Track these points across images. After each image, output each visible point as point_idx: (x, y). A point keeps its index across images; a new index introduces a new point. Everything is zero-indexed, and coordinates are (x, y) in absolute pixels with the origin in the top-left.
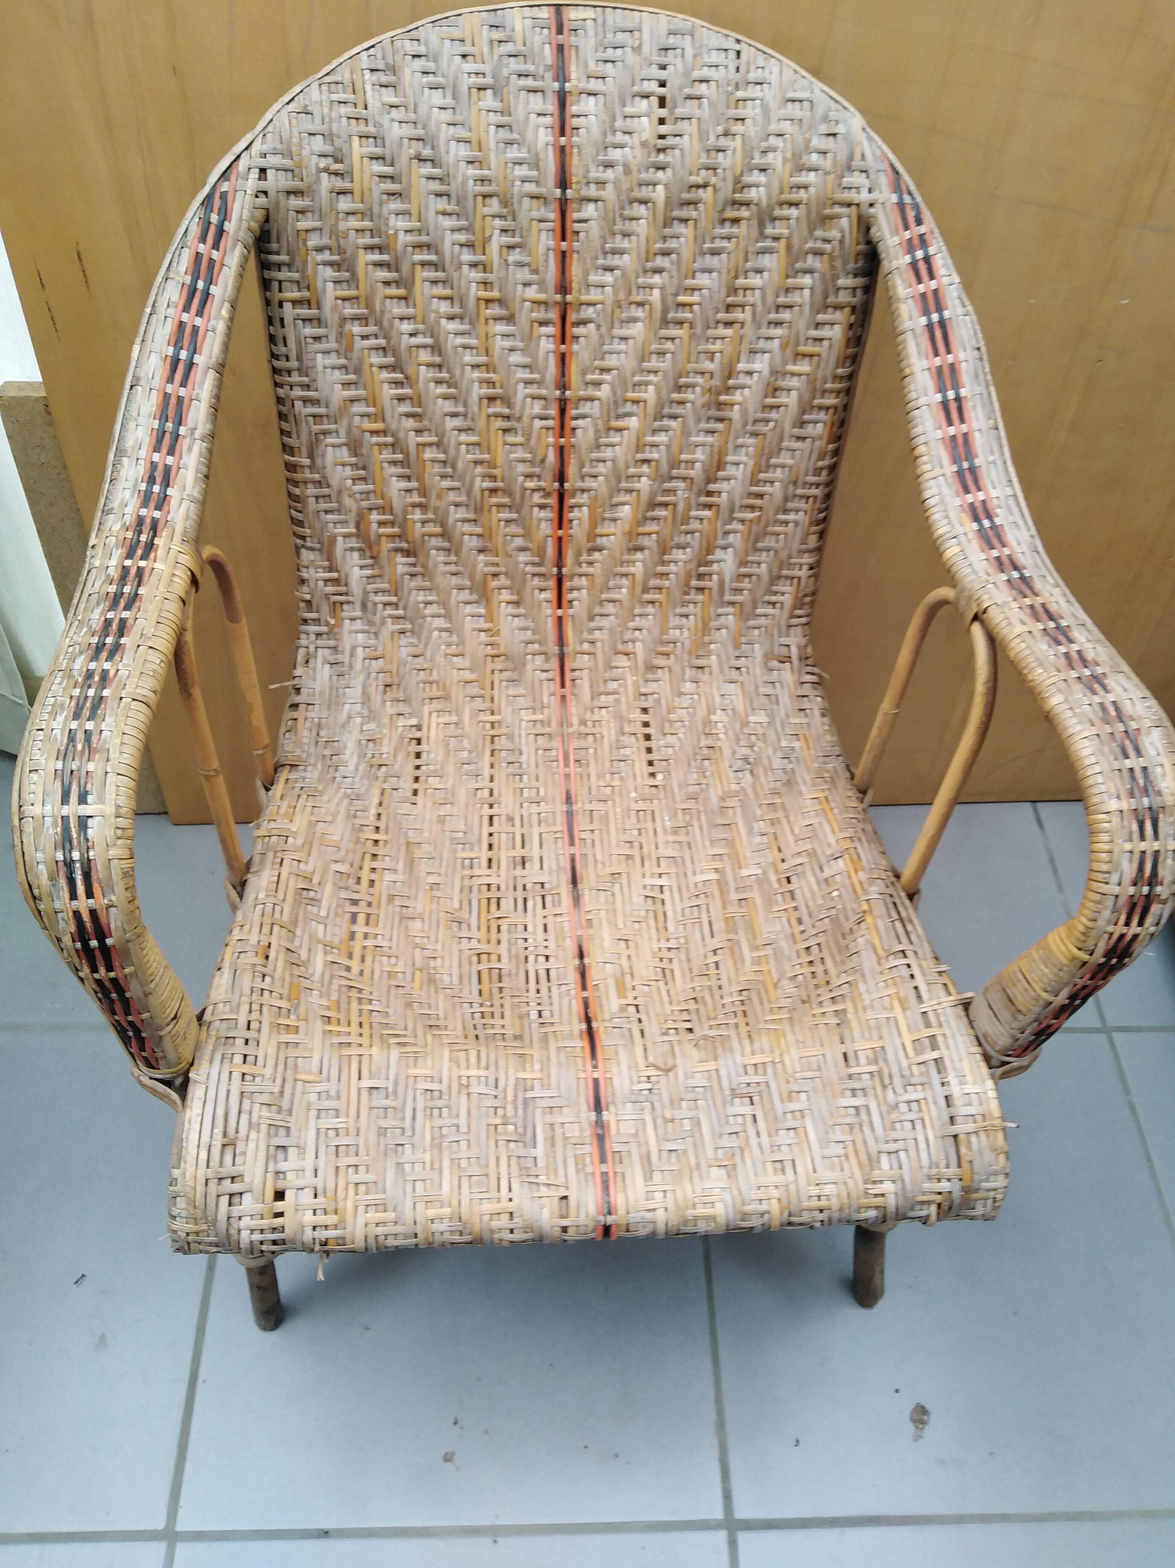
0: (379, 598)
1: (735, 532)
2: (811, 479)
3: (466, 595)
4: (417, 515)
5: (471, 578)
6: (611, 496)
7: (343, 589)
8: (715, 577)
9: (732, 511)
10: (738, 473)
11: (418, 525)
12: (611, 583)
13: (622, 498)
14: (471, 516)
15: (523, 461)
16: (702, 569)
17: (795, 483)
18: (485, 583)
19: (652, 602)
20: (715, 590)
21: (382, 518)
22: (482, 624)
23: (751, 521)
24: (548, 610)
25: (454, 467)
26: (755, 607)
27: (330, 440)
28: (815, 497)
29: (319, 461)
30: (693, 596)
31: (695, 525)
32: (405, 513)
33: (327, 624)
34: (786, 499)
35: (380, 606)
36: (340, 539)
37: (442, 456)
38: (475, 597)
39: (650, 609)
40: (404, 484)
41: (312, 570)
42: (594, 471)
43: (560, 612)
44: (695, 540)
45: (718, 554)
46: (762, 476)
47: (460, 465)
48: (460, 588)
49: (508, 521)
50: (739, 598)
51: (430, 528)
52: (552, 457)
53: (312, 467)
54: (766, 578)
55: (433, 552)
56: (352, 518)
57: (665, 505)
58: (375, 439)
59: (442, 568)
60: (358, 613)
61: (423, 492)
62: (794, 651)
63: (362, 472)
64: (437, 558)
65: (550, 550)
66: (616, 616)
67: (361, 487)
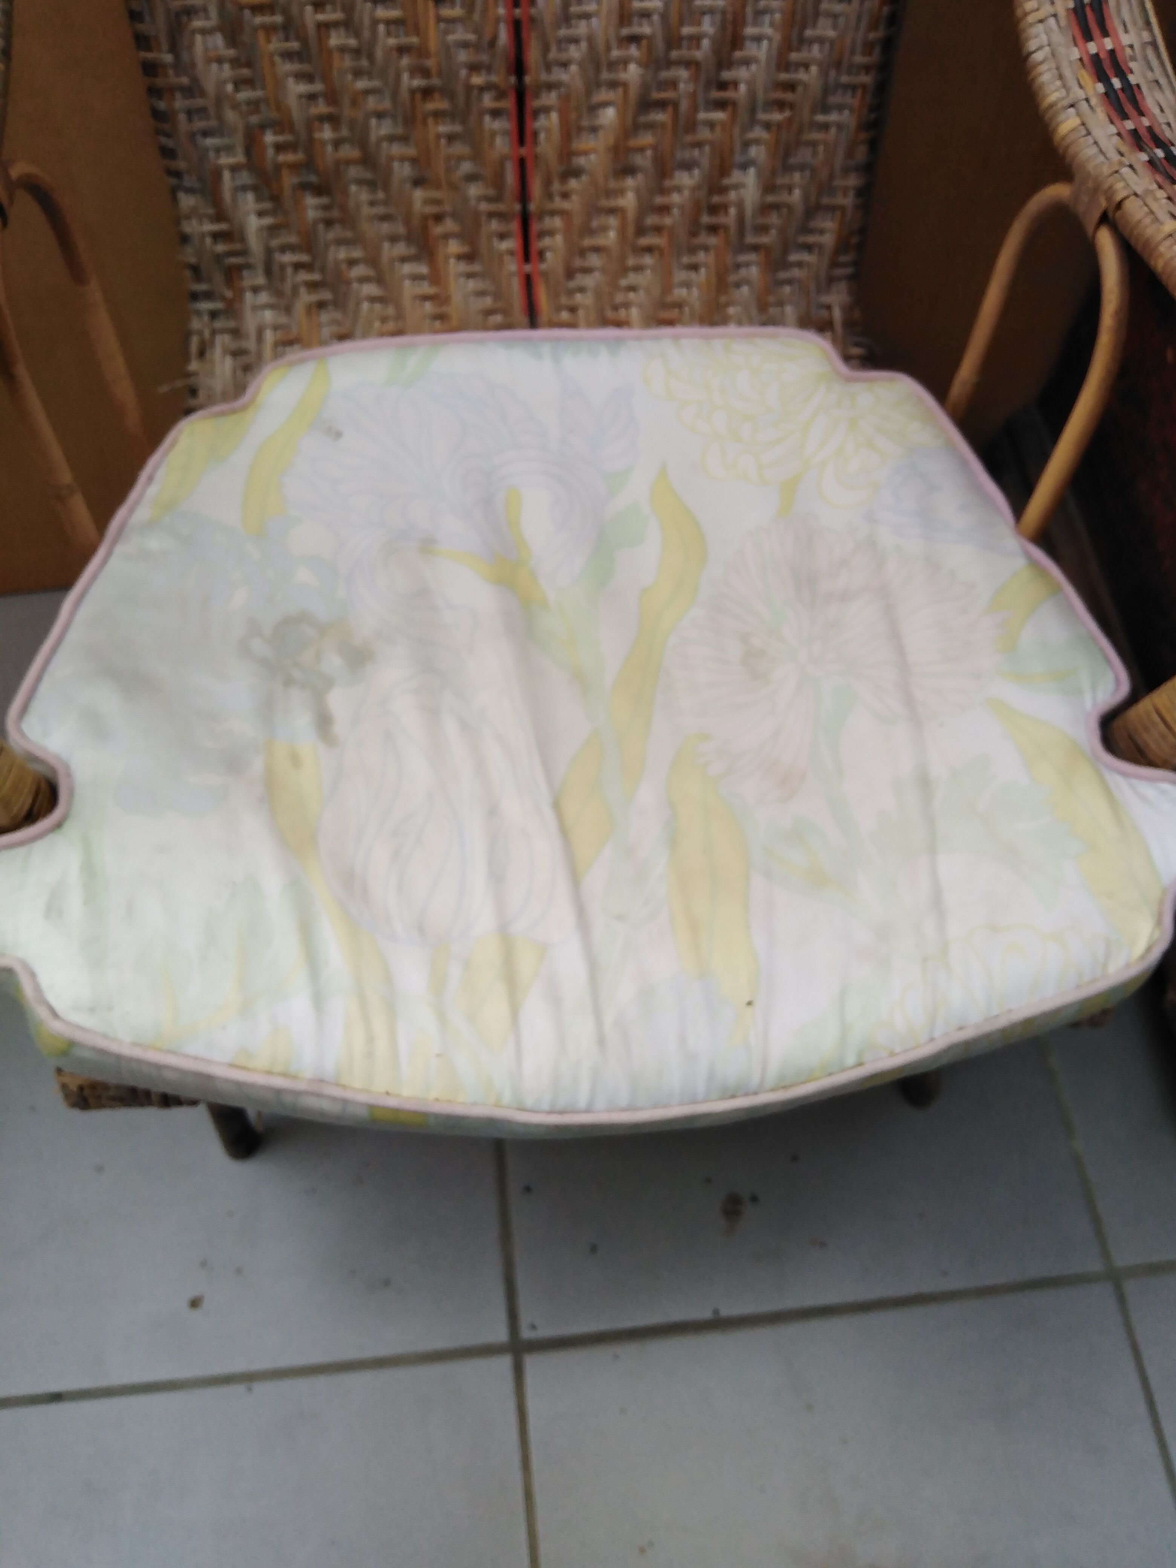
0: (288, 258)
1: (757, 142)
2: (859, 59)
3: (401, 249)
4: (327, 133)
5: (407, 222)
6: (589, 93)
7: (237, 246)
8: (733, 211)
9: (753, 110)
10: (761, 52)
11: (329, 148)
12: (595, 224)
13: (604, 95)
14: (400, 130)
15: (465, 45)
16: (716, 199)
17: (838, 65)
18: (425, 228)
19: (649, 249)
20: (733, 230)
21: (281, 138)
22: (426, 288)
23: (779, 126)
24: (512, 266)
25: (371, 56)
26: (786, 251)
27: (198, 23)
28: (864, 87)
29: (185, 56)
30: (704, 238)
31: (704, 134)
32: (310, 129)
33: (223, 298)
34: (826, 91)
35: (289, 271)
36: (227, 175)
37: (353, 42)
38: (413, 251)
39: (648, 260)
40: (303, 88)
41: (194, 222)
42: (564, 56)
43: (528, 268)
44: (704, 156)
45: (736, 176)
46: (794, 56)
47: (379, 54)
48: (393, 239)
49: (451, 138)
50: (765, 240)
51: (349, 152)
52: (504, 37)
53: (179, 66)
54: (799, 209)
55: (353, 188)
56: (239, 140)
57: (662, 105)
58: (259, 20)
59: (366, 211)
60: (261, 280)
61: (332, 96)
62: (837, 314)
63: (245, 72)
64: (359, 195)
65: (511, 177)
66: (603, 270)
67: (245, 95)
